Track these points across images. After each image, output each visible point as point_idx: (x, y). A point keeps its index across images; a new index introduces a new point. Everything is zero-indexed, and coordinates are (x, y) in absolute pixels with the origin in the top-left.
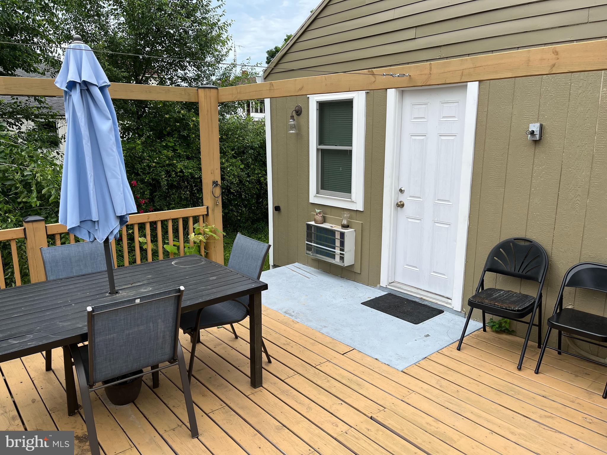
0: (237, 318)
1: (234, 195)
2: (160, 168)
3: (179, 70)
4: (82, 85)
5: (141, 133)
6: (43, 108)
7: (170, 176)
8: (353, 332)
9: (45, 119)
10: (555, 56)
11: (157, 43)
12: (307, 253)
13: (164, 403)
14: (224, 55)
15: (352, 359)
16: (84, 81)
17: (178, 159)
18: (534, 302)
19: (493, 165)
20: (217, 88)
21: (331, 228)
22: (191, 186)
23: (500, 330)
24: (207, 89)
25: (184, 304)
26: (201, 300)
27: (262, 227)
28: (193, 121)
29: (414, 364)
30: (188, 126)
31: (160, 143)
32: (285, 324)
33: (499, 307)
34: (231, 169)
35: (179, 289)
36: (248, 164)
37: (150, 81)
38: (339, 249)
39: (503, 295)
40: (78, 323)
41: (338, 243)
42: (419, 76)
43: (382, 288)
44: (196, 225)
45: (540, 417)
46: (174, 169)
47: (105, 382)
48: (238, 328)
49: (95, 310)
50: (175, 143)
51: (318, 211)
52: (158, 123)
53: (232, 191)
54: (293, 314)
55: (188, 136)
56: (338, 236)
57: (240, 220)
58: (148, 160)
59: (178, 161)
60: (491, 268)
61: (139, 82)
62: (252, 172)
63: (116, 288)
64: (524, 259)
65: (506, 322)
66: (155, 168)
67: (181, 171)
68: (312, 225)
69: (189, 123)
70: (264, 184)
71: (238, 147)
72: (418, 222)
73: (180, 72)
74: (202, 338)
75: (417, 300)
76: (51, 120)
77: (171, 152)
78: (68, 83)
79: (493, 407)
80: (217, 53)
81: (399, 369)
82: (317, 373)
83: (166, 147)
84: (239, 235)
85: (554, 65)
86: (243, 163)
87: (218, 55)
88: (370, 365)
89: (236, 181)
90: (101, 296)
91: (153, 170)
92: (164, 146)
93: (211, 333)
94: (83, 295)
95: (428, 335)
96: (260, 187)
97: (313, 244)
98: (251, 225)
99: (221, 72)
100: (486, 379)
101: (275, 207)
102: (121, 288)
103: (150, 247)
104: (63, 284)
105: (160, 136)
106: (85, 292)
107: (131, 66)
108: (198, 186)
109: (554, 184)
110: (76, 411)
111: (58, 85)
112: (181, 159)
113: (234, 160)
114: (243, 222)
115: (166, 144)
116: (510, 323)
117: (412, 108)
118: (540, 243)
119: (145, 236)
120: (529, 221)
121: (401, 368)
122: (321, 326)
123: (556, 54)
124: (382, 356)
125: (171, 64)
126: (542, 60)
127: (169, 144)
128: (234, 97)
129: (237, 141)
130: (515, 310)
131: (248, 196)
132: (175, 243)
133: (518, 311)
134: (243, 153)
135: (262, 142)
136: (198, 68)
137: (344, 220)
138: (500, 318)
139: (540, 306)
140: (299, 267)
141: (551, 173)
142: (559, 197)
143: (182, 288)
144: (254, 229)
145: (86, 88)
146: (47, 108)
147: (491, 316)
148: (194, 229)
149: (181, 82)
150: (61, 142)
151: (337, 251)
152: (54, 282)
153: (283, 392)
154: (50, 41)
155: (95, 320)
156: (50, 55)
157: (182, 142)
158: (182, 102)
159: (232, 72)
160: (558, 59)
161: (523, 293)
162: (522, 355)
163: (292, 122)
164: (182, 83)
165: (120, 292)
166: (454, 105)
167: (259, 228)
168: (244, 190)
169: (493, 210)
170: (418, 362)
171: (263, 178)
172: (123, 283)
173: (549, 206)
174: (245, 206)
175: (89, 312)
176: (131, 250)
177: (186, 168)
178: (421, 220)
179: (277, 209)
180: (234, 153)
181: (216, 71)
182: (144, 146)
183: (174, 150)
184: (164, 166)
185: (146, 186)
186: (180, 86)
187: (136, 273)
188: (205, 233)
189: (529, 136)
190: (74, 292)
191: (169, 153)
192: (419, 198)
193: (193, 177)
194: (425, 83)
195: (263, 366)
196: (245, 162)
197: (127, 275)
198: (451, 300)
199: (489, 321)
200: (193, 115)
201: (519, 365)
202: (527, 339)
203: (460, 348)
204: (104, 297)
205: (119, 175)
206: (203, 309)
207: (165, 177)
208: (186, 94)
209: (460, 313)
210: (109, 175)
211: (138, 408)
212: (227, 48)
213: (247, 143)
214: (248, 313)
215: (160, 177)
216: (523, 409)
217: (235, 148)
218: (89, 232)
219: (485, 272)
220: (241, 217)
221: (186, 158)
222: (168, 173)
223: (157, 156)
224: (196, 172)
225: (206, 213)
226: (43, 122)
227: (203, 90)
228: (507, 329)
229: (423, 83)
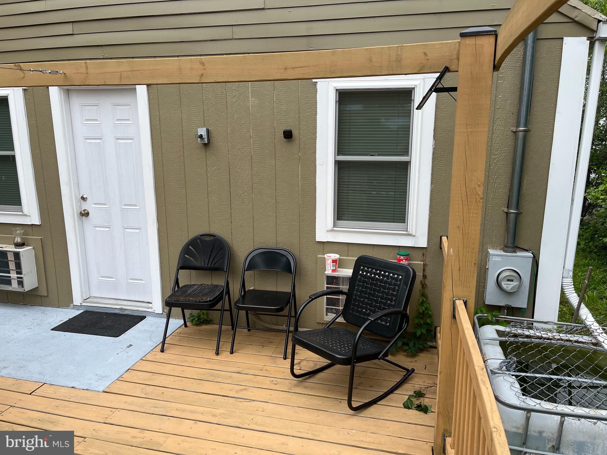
8: (42, 365)
10: (202, 67)
15: (42, 396)
18: (223, 290)
19: (172, 167)
23: (200, 322)
29: (117, 380)
33: (194, 301)
38: (15, 272)
39: (197, 289)
41: (12, 266)
42: (75, 74)
43: (76, 307)
45: (237, 392)
56: (11, 257)
60: (184, 266)
64: (211, 253)
65: (203, 313)
72: (108, 230)
75: (117, 312)
79: (196, 397)
81: (99, 390)
85: (202, 75)
88: (65, 397)
95: (131, 345)
100: (190, 372)
109: (225, 182)
116: (207, 314)
117: (82, 109)
118: (222, 237)
120: (211, 217)
121: (101, 389)
123: (203, 65)
124: (80, 381)
126: (191, 69)
130: (208, 301)
133: (210, 301)
137: (16, 238)
138: (198, 311)
139: (228, 292)
141: (222, 173)
142: (231, 194)
147: (190, 311)
151: (13, 275)
160: (205, 69)
161: (214, 284)
162: (218, 341)
166: (126, 108)
169: (178, 211)
170: (121, 376)
173: (224, 203)
178: (110, 227)
189: (199, 139)
192: (105, 204)
194: (83, 82)
198: (152, 303)
199: (190, 316)
201: (217, 350)
202: (221, 324)
203: (163, 350)
209: (162, 315)
216: (222, 389)
219: (178, 270)
228: (205, 320)
229: (81, 83)
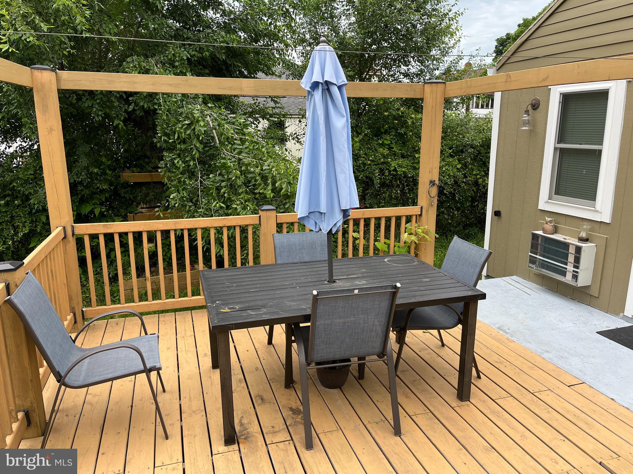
0: (447, 325)
1: (447, 197)
2: (375, 166)
3: (402, 66)
4: (324, 84)
5: (359, 131)
6: (277, 108)
7: (383, 174)
8: (584, 363)
9: (278, 118)
11: (384, 40)
12: (529, 267)
13: (369, 396)
14: (451, 47)
15: (580, 393)
16: (326, 81)
17: (393, 157)
20: (444, 83)
21: (564, 240)
22: (403, 185)
24: (434, 84)
25: (399, 301)
26: (414, 300)
27: (475, 234)
28: (412, 118)
30: (407, 123)
31: (376, 141)
32: (498, 340)
34: (447, 169)
35: (396, 285)
36: (466, 164)
37: (373, 78)
38: (572, 265)
40: (302, 305)
41: (571, 258)
43: (626, 318)
44: (408, 225)
46: (388, 167)
47: (318, 364)
48: (445, 336)
49: (320, 295)
50: (391, 141)
51: (549, 219)
52: (377, 121)
53: (445, 192)
54: (508, 331)
55: (405, 134)
56: (572, 250)
57: (450, 223)
58: (364, 158)
59: (392, 159)
61: (362, 80)
62: (470, 173)
63: (334, 278)
66: (369, 166)
67: (395, 170)
68: (538, 234)
69: (408, 120)
70: (481, 186)
71: (457, 145)
73: (403, 68)
74: (407, 340)
76: (283, 119)
77: (387, 150)
78: (312, 84)
80: (444, 45)
82: (535, 400)
83: (383, 145)
84: (456, 238)
86: (460, 163)
87: (444, 48)
88: (603, 405)
89: (450, 181)
90: (321, 283)
91: (368, 168)
92: (381, 144)
93: (417, 336)
94: (306, 280)
96: (476, 189)
97: (538, 257)
98: (462, 230)
99: (446, 66)
101: (495, 212)
102: (337, 278)
103: (361, 243)
104: (289, 268)
105: (378, 134)
106: (307, 277)
107: (356, 65)
108: (410, 185)
110: (291, 385)
111: (303, 86)
112: (396, 158)
113: (451, 160)
114: (453, 226)
115: (383, 142)
119: (358, 232)
122: (543, 350)
124: (621, 397)
125: (395, 60)
127: (386, 142)
128: (463, 91)
129: (456, 139)
131: (463, 198)
132: (387, 241)
134: (462, 151)
135: (484, 139)
136: (422, 62)
137: (582, 233)
140: (518, 281)
143: (398, 285)
144: (466, 234)
145: (326, 87)
146: (280, 108)
148: (406, 228)
149: (403, 78)
150: (289, 139)
151: (570, 268)
152: (282, 266)
153: (493, 412)
154: (287, 45)
155: (318, 303)
156: (287, 57)
157: (398, 140)
158: (402, 98)
159: (458, 65)
163: (526, 117)
164: (404, 80)
165: (337, 281)
167: (472, 234)
168: (458, 191)
171: (481, 180)
172: (340, 274)
174: (458, 209)
175: (314, 296)
176: (345, 243)
177: (400, 166)
179: (497, 214)
180: (452, 152)
181: (441, 64)
182: (361, 144)
183: (390, 148)
184: (379, 164)
185: (360, 183)
186: (401, 82)
187: (351, 266)
188: (416, 234)
190: (299, 276)
191: (385, 151)
193: (406, 176)
195: (472, 381)
196: (463, 162)
197: (343, 267)
200: (413, 112)
204: (323, 285)
205: (347, 170)
206: (414, 310)
207: (379, 175)
208: (411, 90)
210: (338, 170)
211: (344, 395)
212: (455, 40)
213: (467, 141)
214: (460, 322)
215: (374, 175)
217: (454, 146)
218: (316, 223)
220: (452, 221)
221: (401, 157)
222: (382, 171)
223: (373, 153)
224: (410, 171)
225: (420, 213)
226: (276, 121)
227: (429, 85)
